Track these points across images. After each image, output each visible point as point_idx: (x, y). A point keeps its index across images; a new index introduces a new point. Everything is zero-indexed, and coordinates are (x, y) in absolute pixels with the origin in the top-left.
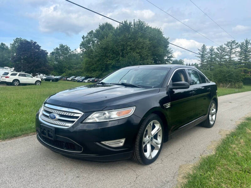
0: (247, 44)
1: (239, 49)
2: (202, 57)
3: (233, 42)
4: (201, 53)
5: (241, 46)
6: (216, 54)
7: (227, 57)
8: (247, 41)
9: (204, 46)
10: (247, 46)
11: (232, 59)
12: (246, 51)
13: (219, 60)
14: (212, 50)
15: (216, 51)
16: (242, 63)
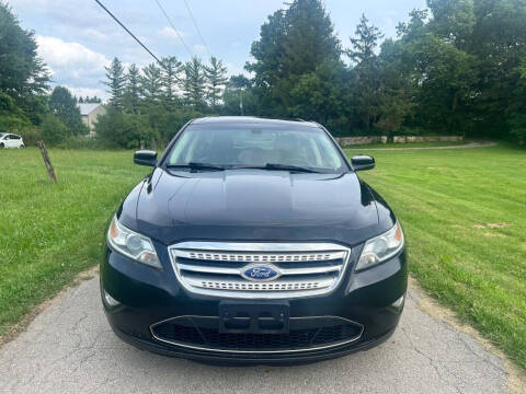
0: (196, 66)
1: (183, 76)
2: (115, 84)
3: (173, 59)
4: (112, 76)
5: (187, 70)
6: (144, 81)
7: (164, 88)
8: (195, 61)
9: (116, 60)
10: (196, 71)
11: (174, 93)
12: (195, 79)
13: (150, 94)
14: (133, 72)
15: (142, 74)
16: (191, 102)
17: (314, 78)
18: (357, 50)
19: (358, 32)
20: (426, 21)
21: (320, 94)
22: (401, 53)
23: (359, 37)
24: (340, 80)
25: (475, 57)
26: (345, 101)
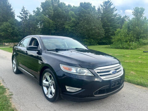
17: (8, 24)
18: (22, 16)
19: (22, 11)
20: (41, 11)
21: (11, 29)
22: (35, 19)
23: (22, 13)
24: (17, 25)
25: (54, 22)
26: (20, 32)
